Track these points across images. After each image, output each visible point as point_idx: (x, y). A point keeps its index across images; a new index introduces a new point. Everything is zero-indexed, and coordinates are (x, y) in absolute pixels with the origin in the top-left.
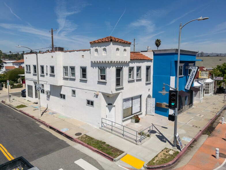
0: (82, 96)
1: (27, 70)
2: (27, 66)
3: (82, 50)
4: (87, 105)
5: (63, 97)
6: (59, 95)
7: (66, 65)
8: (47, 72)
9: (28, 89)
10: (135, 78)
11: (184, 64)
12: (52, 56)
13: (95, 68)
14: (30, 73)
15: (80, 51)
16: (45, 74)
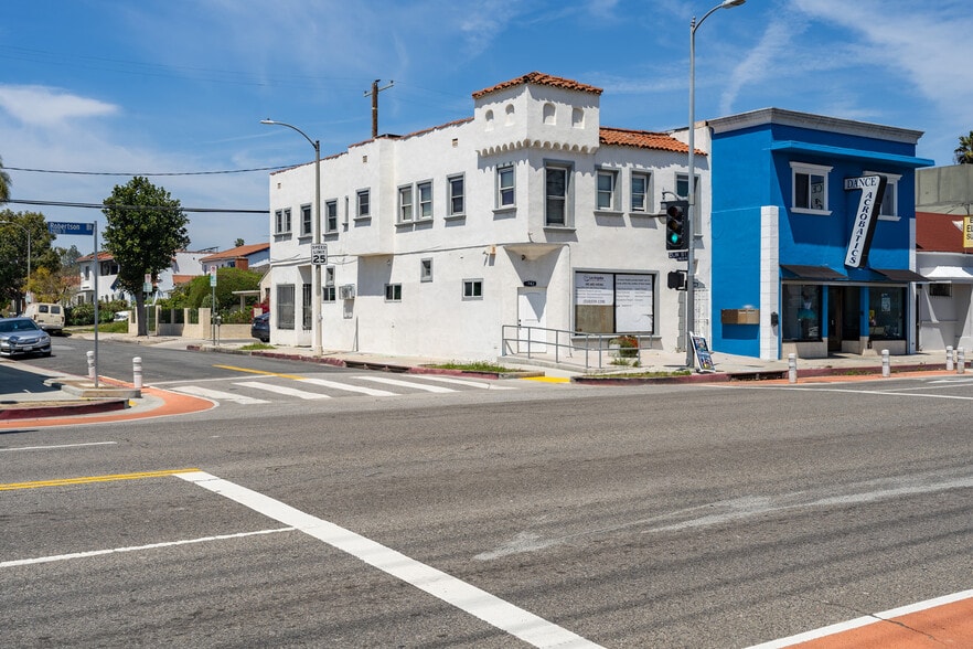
0: (451, 273)
1: (280, 230)
2: (280, 216)
3: (454, 124)
4: (463, 299)
5: (394, 293)
6: (383, 289)
7: (405, 183)
8: (347, 220)
9: (280, 300)
10: (626, 208)
11: (830, 168)
12: (365, 157)
13: (488, 168)
14: (289, 236)
15: (447, 126)
16: (340, 228)
